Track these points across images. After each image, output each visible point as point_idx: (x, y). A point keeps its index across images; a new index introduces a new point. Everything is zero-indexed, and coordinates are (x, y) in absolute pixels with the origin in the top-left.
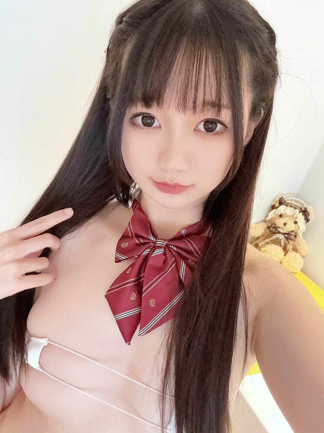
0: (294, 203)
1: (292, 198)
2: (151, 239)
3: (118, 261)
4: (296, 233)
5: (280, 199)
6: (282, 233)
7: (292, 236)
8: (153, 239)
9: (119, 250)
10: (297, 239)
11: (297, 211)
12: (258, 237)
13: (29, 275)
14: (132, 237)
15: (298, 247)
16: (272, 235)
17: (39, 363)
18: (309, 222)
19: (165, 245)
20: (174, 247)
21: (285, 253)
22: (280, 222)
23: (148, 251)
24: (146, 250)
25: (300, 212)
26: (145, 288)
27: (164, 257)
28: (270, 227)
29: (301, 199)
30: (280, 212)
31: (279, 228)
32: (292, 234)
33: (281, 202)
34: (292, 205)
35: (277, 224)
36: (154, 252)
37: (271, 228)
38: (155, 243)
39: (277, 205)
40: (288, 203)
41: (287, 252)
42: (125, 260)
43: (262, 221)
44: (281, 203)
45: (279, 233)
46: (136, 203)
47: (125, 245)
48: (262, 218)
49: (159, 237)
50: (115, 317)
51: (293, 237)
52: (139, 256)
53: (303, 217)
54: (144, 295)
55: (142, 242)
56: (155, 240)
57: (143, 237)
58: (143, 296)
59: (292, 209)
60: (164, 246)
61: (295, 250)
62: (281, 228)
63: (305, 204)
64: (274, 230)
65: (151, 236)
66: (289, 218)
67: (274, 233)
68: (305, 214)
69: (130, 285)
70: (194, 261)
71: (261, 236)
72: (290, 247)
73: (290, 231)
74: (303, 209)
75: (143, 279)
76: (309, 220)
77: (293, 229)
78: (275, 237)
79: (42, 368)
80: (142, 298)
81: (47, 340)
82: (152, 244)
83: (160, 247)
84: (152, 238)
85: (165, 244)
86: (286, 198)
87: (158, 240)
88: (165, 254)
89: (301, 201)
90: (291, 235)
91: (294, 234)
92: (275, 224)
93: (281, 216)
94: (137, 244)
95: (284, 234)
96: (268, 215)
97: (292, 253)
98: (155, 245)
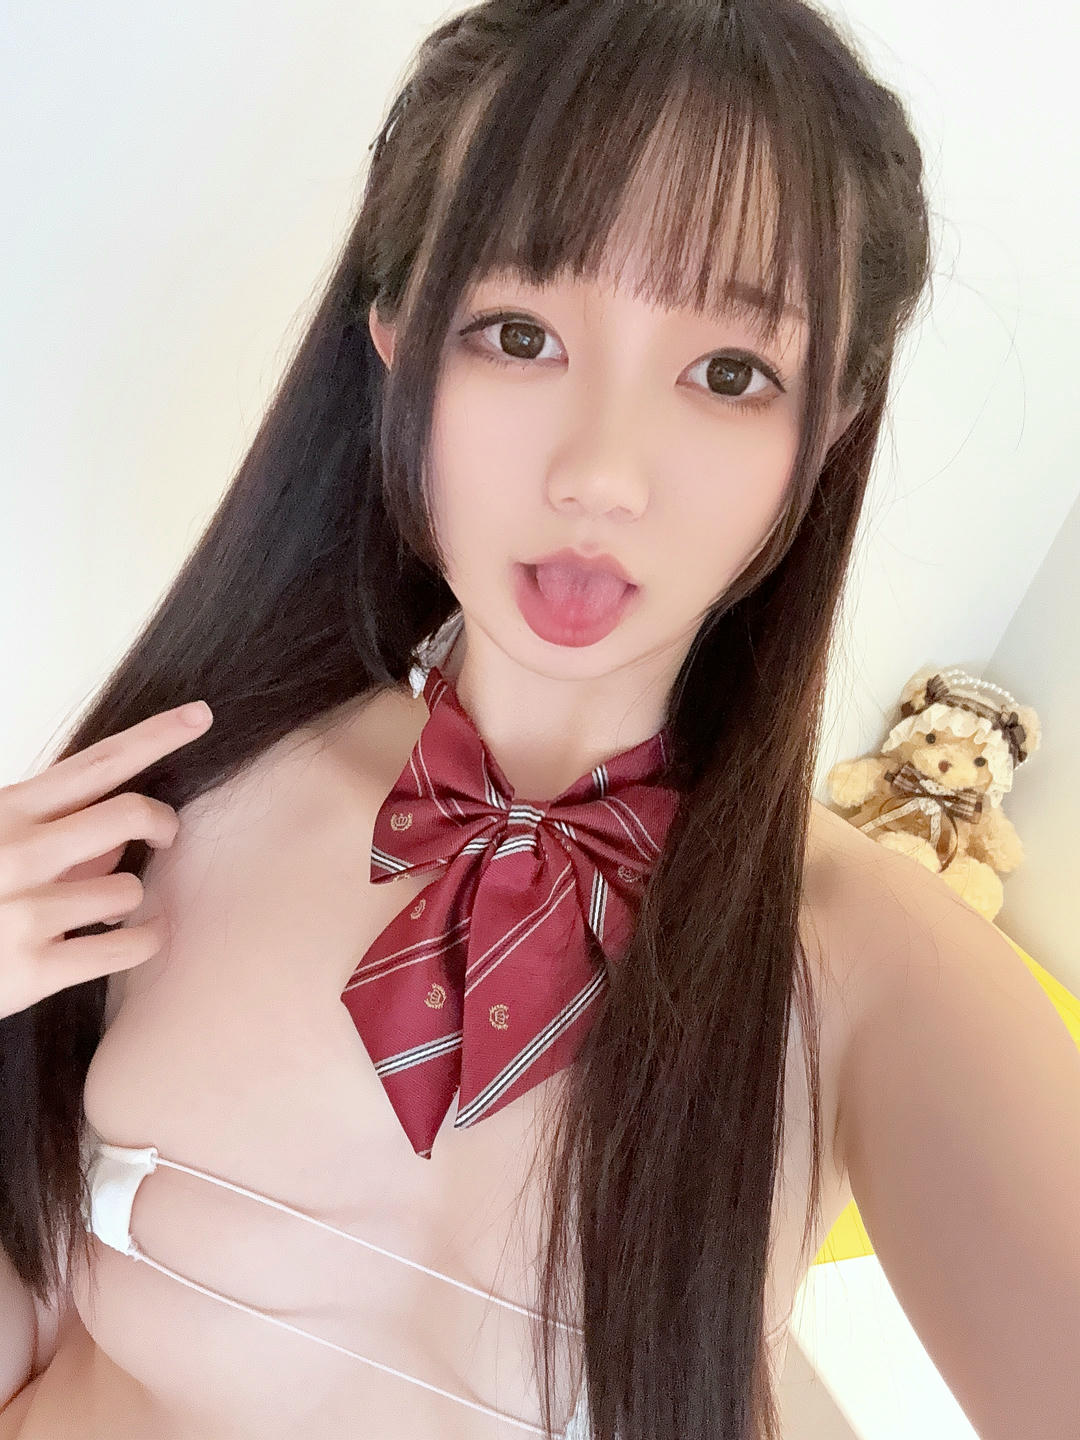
0: (974, 696)
1: (971, 681)
2: (489, 802)
3: (379, 876)
4: (981, 796)
5: (931, 683)
6: (933, 796)
7: (966, 807)
8: (498, 803)
9: (384, 838)
10: (983, 819)
11: (986, 724)
12: (854, 807)
13: (78, 936)
14: (427, 796)
15: (987, 844)
16: (901, 802)
17: (130, 1232)
18: (1026, 761)
19: (539, 823)
20: (569, 831)
21: (944, 862)
22: (928, 760)
23: (480, 844)
24: (475, 840)
25: (994, 728)
26: (473, 967)
27: (534, 864)
28: (894, 776)
29: (998, 686)
30: (929, 725)
31: (926, 778)
32: (967, 799)
33: (934, 693)
34: (970, 705)
35: (918, 766)
36: (500, 845)
37: (899, 777)
38: (504, 816)
39: (920, 701)
40: (958, 698)
41: (949, 861)
42: (406, 875)
43: (868, 756)
45: (925, 794)
46: (440, 681)
47: (404, 822)
48: (869, 745)
49: (517, 795)
50: (377, 1069)
51: (971, 809)
52: (453, 859)
53: (1006, 746)
54: (471, 990)
55: (461, 812)
56: (504, 807)
57: (462, 797)
58: (466, 995)
59: (969, 716)
60: (535, 825)
61: (976, 852)
62: (933, 779)
63: (1012, 700)
64: (908, 786)
65: (490, 795)
66: (957, 747)
67: (910, 795)
68: (1011, 733)
69: (425, 958)
70: (634, 872)
71: (865, 803)
72: (958, 842)
73: (961, 789)
74: (1005, 718)
75: (464, 938)
76: (1026, 754)
77: (970, 784)
78: (910, 807)
79: (140, 1249)
80: (464, 1001)
81: (152, 1155)
82: (495, 820)
83: (522, 830)
84: (493, 800)
85: (539, 819)
86: (950, 679)
87: (513, 807)
88: (537, 852)
89: (1000, 691)
90: (964, 802)
91: (974, 801)
92: (911, 765)
93: (931, 739)
94: (444, 821)
95: (940, 799)
96: (888, 737)
97: (965, 862)
98: (503, 823)
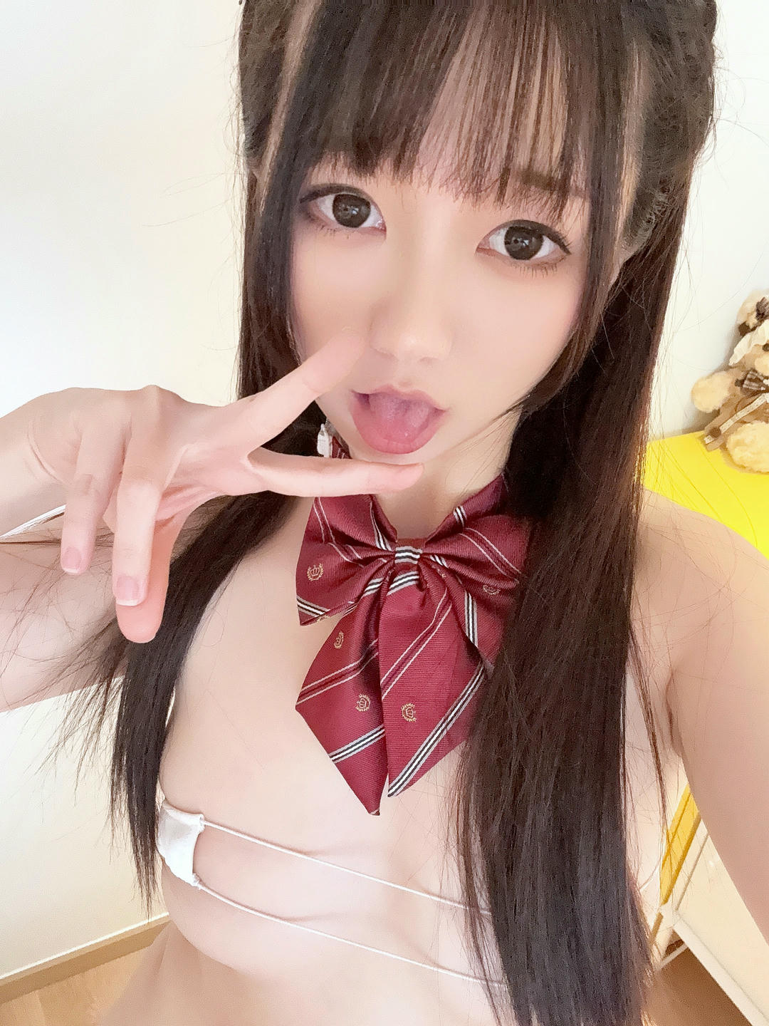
2: (378, 546)
3: (306, 620)
5: (759, 305)
8: (386, 547)
12: (714, 411)
16: (750, 400)
19: (418, 560)
20: (441, 561)
23: (376, 584)
24: (373, 581)
26: (385, 677)
27: (420, 593)
28: (742, 382)
30: (764, 338)
33: (763, 312)
35: (760, 370)
37: (746, 382)
38: (391, 557)
39: (753, 321)
42: (325, 616)
43: (719, 370)
44: (763, 314)
47: (317, 572)
48: (718, 361)
49: (400, 539)
50: (332, 757)
52: (357, 600)
54: (386, 694)
55: (360, 557)
56: (390, 549)
57: (358, 544)
58: (383, 698)
60: (416, 562)
64: (754, 386)
65: (379, 540)
67: (757, 393)
70: (496, 588)
71: (723, 406)
75: (376, 655)
78: (759, 402)
79: (201, 882)
80: (382, 704)
81: (201, 819)
82: (385, 561)
83: (406, 568)
84: (381, 544)
85: (418, 557)
87: (397, 549)
88: (420, 585)
92: (755, 371)
93: (767, 348)
96: (733, 352)
98: (391, 563)
